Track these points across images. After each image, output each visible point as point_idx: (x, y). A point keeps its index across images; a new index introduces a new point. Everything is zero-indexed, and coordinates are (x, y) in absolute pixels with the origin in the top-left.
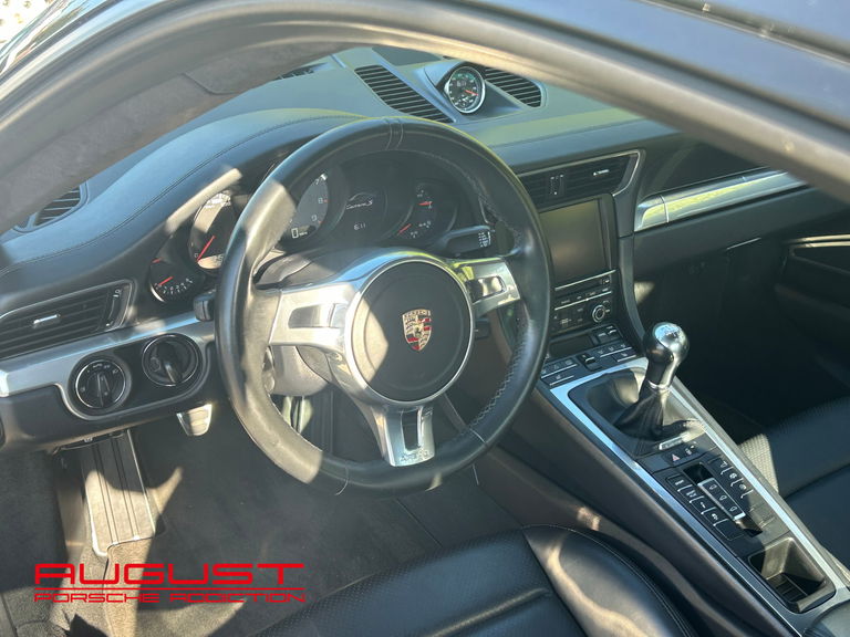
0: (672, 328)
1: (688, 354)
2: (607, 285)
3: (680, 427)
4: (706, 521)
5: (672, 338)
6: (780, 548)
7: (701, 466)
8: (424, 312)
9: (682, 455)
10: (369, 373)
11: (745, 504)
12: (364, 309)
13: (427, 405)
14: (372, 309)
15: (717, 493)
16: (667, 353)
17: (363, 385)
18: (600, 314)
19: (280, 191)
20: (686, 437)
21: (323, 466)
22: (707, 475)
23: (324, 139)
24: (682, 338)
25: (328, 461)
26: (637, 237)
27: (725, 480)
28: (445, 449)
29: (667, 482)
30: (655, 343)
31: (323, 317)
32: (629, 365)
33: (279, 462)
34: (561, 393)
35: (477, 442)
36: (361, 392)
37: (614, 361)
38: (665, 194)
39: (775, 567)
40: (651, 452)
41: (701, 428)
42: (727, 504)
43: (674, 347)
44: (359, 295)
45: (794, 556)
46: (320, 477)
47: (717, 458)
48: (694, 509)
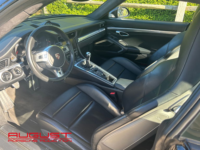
0: (88, 52)
1: (91, 56)
2: (77, 50)
3: (92, 66)
4: (99, 76)
5: (89, 54)
6: (108, 77)
7: (96, 70)
8: (58, 54)
9: (93, 69)
10: (52, 64)
11: (102, 73)
12: (49, 55)
13: (61, 68)
14: (50, 54)
15: (99, 72)
16: (89, 56)
17: (52, 66)
18: (77, 54)
19: (32, 38)
20: (93, 67)
21: (49, 79)
22: (97, 71)
23: (34, 31)
24: (90, 53)
25: (50, 78)
26: (79, 43)
27: (99, 71)
28: (65, 73)
29: (93, 73)
30: (87, 55)
31: (43, 56)
32: (83, 60)
33: (42, 79)
34: (76, 65)
35: (69, 72)
36: (52, 67)
37: (81, 60)
38: (81, 37)
39: (108, 79)
40: (90, 69)
41: (94, 66)
42: (101, 73)
43: (90, 55)
44: (48, 53)
45: (110, 77)
46: (49, 81)
47: (97, 69)
48: (97, 75)
